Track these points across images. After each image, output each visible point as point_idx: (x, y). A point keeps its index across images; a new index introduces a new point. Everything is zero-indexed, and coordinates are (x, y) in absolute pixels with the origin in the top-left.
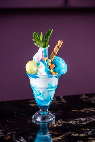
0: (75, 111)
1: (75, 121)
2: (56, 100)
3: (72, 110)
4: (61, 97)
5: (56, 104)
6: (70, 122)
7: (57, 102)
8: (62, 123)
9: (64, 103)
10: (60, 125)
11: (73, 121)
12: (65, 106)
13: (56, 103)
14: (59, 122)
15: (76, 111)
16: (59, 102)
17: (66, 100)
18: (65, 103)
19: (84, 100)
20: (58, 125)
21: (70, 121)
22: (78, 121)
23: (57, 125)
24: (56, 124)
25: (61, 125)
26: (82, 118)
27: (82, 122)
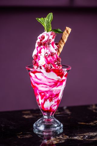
0: (82, 123)
1: (82, 137)
2: (58, 111)
3: (79, 123)
4: (65, 108)
5: (58, 116)
6: (76, 138)
7: (59, 113)
8: (65, 138)
9: (68, 114)
10: (61, 141)
11: (79, 136)
12: (69, 118)
13: (57, 114)
14: (61, 137)
15: (84, 123)
16: (62, 113)
17: (70, 111)
18: (70, 115)
19: (94, 111)
20: (60, 141)
21: (76, 136)
22: (86, 136)
23: (57, 141)
24: (57, 139)
25: (63, 141)
26: (92, 132)
27: (92, 137)
